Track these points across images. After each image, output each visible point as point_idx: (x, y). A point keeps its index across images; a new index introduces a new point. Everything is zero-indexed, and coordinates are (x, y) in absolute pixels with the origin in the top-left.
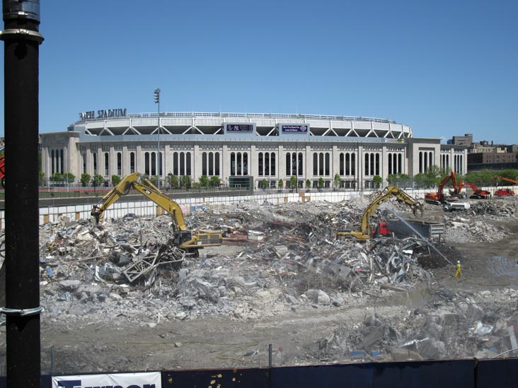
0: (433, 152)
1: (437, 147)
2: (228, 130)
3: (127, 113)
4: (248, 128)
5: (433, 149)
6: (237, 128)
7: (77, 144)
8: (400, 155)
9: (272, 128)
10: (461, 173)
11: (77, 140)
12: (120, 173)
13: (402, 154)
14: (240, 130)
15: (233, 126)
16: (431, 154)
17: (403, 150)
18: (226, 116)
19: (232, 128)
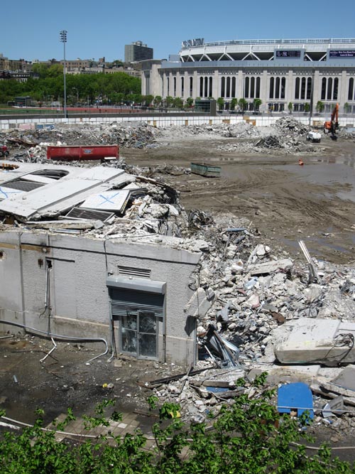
2: (277, 56)
3: (205, 42)
4: (295, 54)
6: (285, 54)
7: (159, 70)
9: (325, 53)
11: (159, 66)
12: (183, 95)
14: (288, 56)
15: (281, 52)
18: (287, 42)
19: (281, 54)
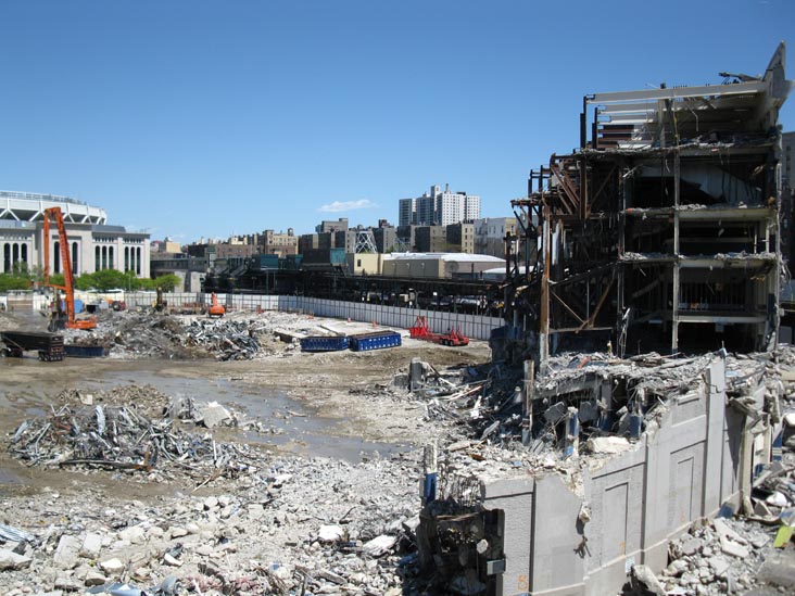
0: (78, 242)
1: (87, 235)
5: (80, 238)
8: (24, 247)
10: (139, 272)
13: (28, 244)
16: (75, 245)
17: (29, 239)
